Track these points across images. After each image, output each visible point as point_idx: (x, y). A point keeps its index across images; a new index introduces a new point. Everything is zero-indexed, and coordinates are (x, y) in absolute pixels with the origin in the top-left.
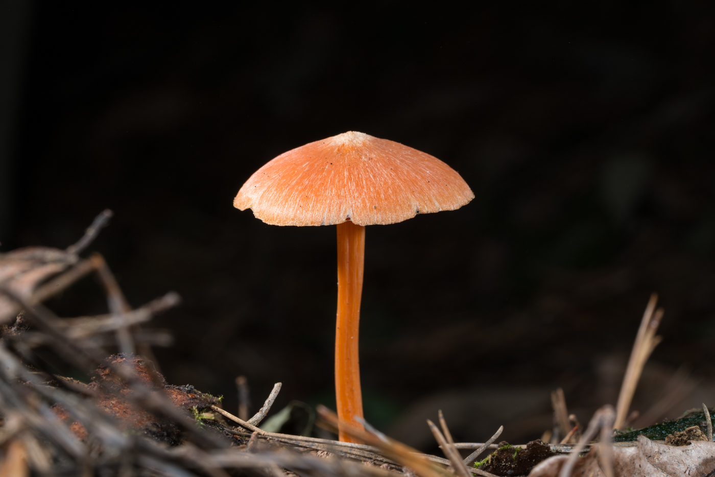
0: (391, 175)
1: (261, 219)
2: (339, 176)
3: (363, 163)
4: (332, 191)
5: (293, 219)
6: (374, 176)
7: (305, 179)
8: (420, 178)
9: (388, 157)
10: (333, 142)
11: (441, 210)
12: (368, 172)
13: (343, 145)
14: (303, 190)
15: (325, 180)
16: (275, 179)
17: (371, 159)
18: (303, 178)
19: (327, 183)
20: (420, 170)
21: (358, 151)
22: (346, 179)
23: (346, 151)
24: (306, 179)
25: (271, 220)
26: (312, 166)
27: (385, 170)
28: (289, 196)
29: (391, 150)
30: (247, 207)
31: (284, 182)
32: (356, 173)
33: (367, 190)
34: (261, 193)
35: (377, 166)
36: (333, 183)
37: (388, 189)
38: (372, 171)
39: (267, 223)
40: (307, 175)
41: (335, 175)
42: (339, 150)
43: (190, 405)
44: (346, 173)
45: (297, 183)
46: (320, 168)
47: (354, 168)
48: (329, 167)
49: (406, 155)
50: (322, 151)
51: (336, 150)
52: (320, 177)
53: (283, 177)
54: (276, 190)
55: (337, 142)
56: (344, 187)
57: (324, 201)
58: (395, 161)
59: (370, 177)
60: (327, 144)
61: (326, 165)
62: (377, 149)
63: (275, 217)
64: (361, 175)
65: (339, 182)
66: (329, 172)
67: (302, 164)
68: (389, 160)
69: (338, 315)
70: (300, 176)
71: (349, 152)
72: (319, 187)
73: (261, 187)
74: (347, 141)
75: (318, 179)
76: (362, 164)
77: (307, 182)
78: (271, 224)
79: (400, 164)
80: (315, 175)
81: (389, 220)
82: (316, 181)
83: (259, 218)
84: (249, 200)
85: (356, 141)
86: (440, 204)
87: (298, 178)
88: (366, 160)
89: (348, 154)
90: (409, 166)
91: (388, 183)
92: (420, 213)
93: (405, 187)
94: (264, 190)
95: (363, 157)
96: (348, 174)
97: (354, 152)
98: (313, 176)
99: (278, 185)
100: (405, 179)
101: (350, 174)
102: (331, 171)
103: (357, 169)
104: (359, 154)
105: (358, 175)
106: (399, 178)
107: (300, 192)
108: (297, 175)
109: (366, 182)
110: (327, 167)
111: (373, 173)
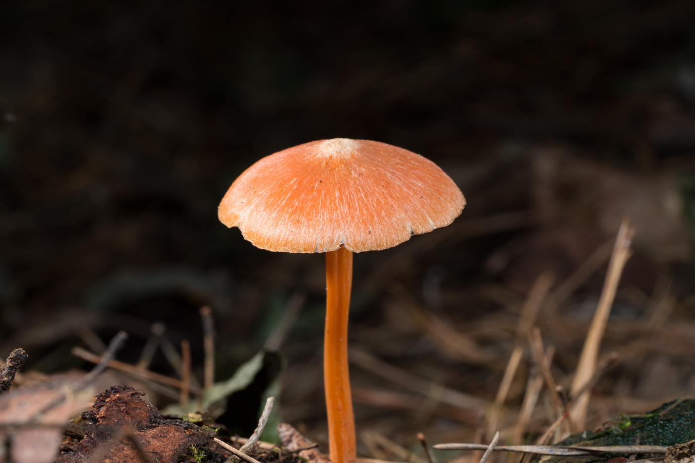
0: (383, 193)
1: (250, 241)
2: (330, 197)
3: (354, 180)
4: (324, 215)
5: (285, 245)
6: (366, 196)
7: (294, 199)
8: (412, 194)
9: (378, 170)
10: (320, 154)
11: (435, 228)
12: (359, 190)
13: (331, 157)
14: (294, 213)
15: (315, 201)
16: (263, 195)
17: (361, 174)
18: (292, 198)
19: (318, 205)
20: (412, 183)
21: (347, 164)
22: (337, 200)
23: (335, 165)
24: (296, 200)
25: (261, 244)
26: (300, 183)
27: (377, 187)
28: (279, 218)
29: (380, 160)
30: (235, 225)
31: (273, 201)
32: (347, 193)
33: (360, 213)
34: (248, 211)
35: (368, 182)
36: (324, 206)
37: (381, 210)
38: (363, 190)
39: (257, 246)
40: (296, 194)
41: (326, 196)
42: (327, 164)
43: (189, 444)
44: (337, 194)
45: (287, 205)
46: (309, 186)
47: (344, 187)
48: (318, 185)
49: (395, 164)
50: (310, 164)
51: (324, 164)
52: (310, 197)
53: (271, 195)
54: (265, 210)
55: (324, 153)
56: (336, 210)
57: (316, 226)
58: (385, 175)
59: (362, 197)
60: (313, 154)
61: (315, 183)
62: (366, 160)
63: (266, 241)
64: (353, 195)
65: (330, 204)
66: (319, 192)
67: (290, 180)
68: (380, 174)
69: (327, 319)
70: (289, 195)
71: (338, 167)
72: (310, 209)
73: (249, 203)
74: (335, 153)
75: (308, 199)
76: (352, 182)
77: (297, 204)
78: (262, 248)
79: (391, 178)
80: (305, 195)
81: (384, 246)
82: (307, 202)
83: (248, 240)
84: (236, 217)
85: (344, 152)
86: (434, 221)
87: (287, 197)
88: (356, 176)
89: (337, 169)
90: (400, 179)
91: (380, 203)
92: (414, 234)
93: (399, 207)
94: (251, 208)
95: (353, 173)
96: (339, 194)
97: (343, 165)
98: (302, 196)
99: (267, 204)
100: (397, 197)
101: (341, 194)
102: (321, 190)
103: (348, 188)
104: (348, 169)
105: (350, 195)
106: (391, 196)
107: (291, 215)
108: (286, 193)
109: (359, 203)
110: (316, 186)
111: (364, 191)
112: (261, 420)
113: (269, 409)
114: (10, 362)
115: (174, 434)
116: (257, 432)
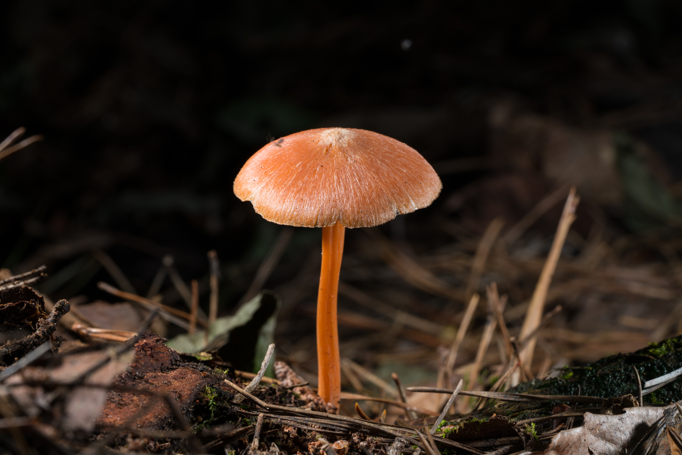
0: (374, 178)
1: (261, 214)
2: (329, 180)
3: (350, 166)
4: (323, 196)
5: (290, 220)
6: (359, 180)
7: (299, 180)
8: (398, 180)
9: (369, 157)
10: (321, 141)
11: (416, 209)
12: (354, 175)
13: (331, 145)
14: (298, 192)
15: (317, 183)
16: (273, 175)
17: (356, 161)
18: (297, 179)
19: (319, 186)
20: (398, 170)
21: (344, 152)
22: (335, 183)
23: (334, 152)
24: (300, 182)
25: (270, 217)
26: (304, 166)
27: (369, 173)
28: (286, 196)
29: (372, 149)
30: (248, 199)
31: (281, 181)
32: (344, 177)
33: (354, 194)
34: (260, 188)
35: (361, 168)
36: (324, 187)
37: (372, 193)
38: (357, 174)
39: (266, 219)
40: (300, 176)
41: (325, 179)
42: (327, 150)
43: (203, 385)
44: (335, 177)
45: (293, 185)
46: (312, 169)
47: (342, 172)
48: (319, 169)
49: (384, 152)
50: (312, 150)
51: (324, 151)
52: (312, 179)
53: (279, 176)
54: (274, 188)
55: (325, 141)
56: (334, 192)
57: (317, 205)
58: (376, 162)
59: (356, 181)
60: (316, 142)
61: (317, 167)
62: (359, 148)
63: (274, 215)
64: (349, 179)
65: (329, 186)
66: (320, 175)
67: (295, 164)
68: (371, 161)
69: (321, 278)
70: (294, 176)
71: (337, 154)
72: (312, 190)
73: (260, 181)
74: (334, 141)
75: (310, 181)
76: (348, 168)
77: (301, 184)
78: (270, 221)
79: (381, 165)
80: (308, 177)
81: (373, 223)
82: (309, 184)
83: (259, 213)
84: (249, 193)
85: (342, 141)
86: (416, 204)
87: (293, 178)
88: (351, 162)
89: (336, 156)
90: (388, 165)
91: (372, 186)
92: (399, 213)
93: (386, 190)
94: (262, 186)
95: (349, 160)
96: (337, 178)
97: (341, 153)
98: (306, 178)
99: (275, 183)
100: (386, 182)
101: (338, 178)
102: (322, 174)
103: (345, 172)
104: (345, 156)
105: (346, 179)
106: (381, 181)
107: (296, 194)
108: (291, 175)
109: (353, 186)
110: (318, 169)
111: (358, 176)
112: (263, 364)
113: (270, 354)
114: (56, 311)
115: (191, 375)
116: (260, 374)
